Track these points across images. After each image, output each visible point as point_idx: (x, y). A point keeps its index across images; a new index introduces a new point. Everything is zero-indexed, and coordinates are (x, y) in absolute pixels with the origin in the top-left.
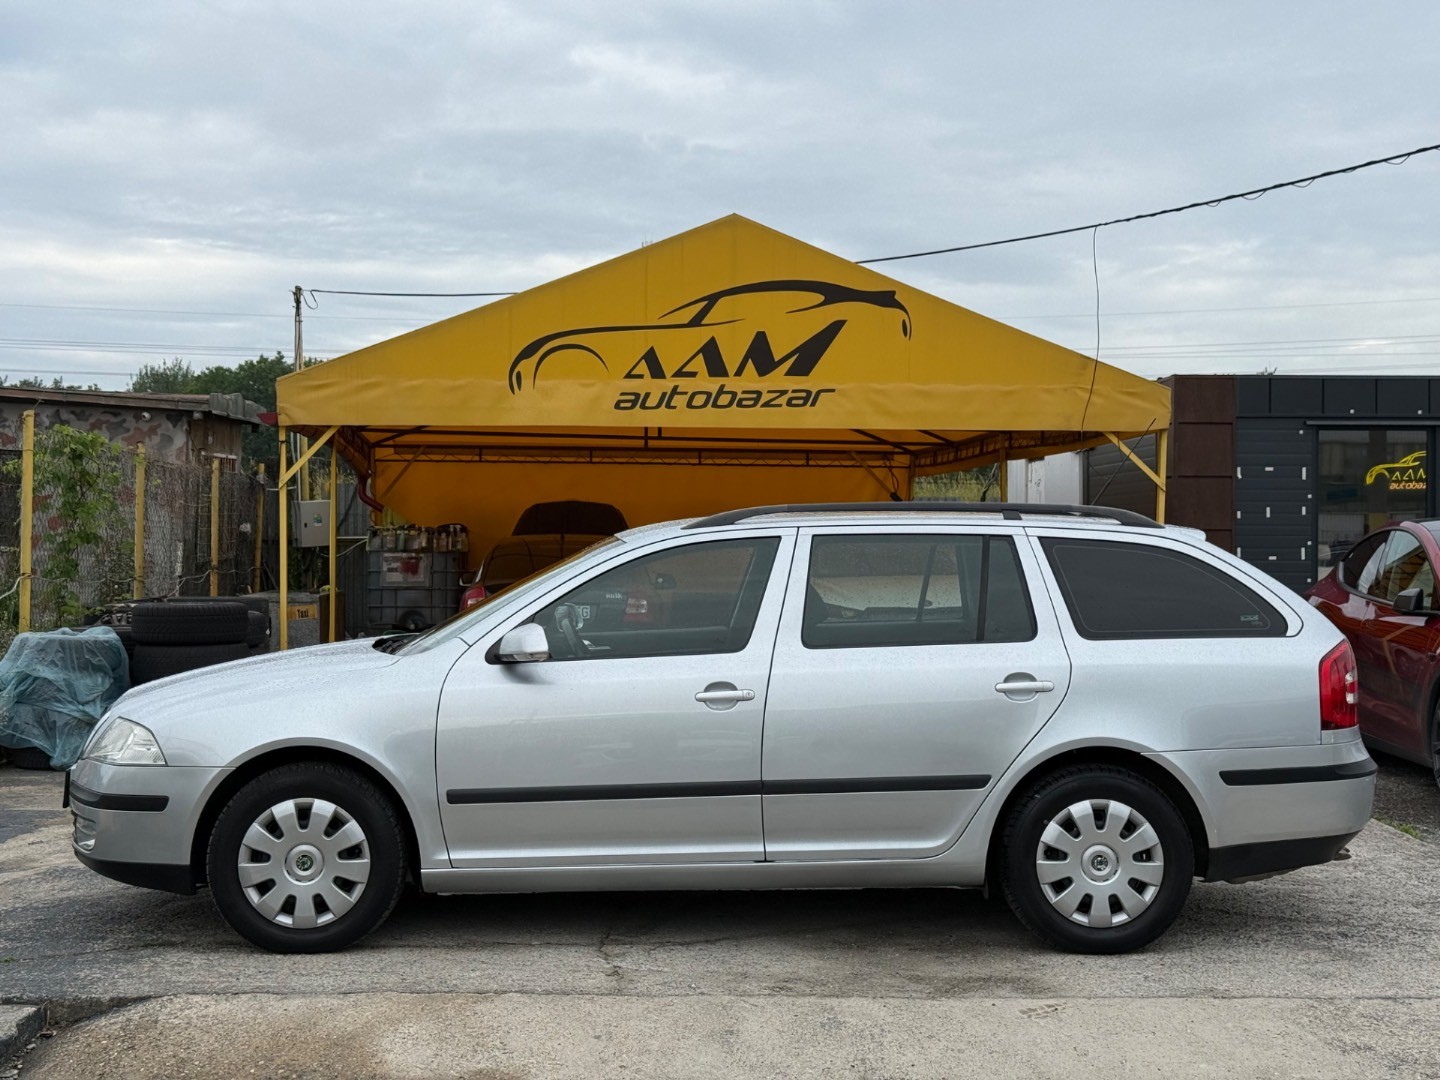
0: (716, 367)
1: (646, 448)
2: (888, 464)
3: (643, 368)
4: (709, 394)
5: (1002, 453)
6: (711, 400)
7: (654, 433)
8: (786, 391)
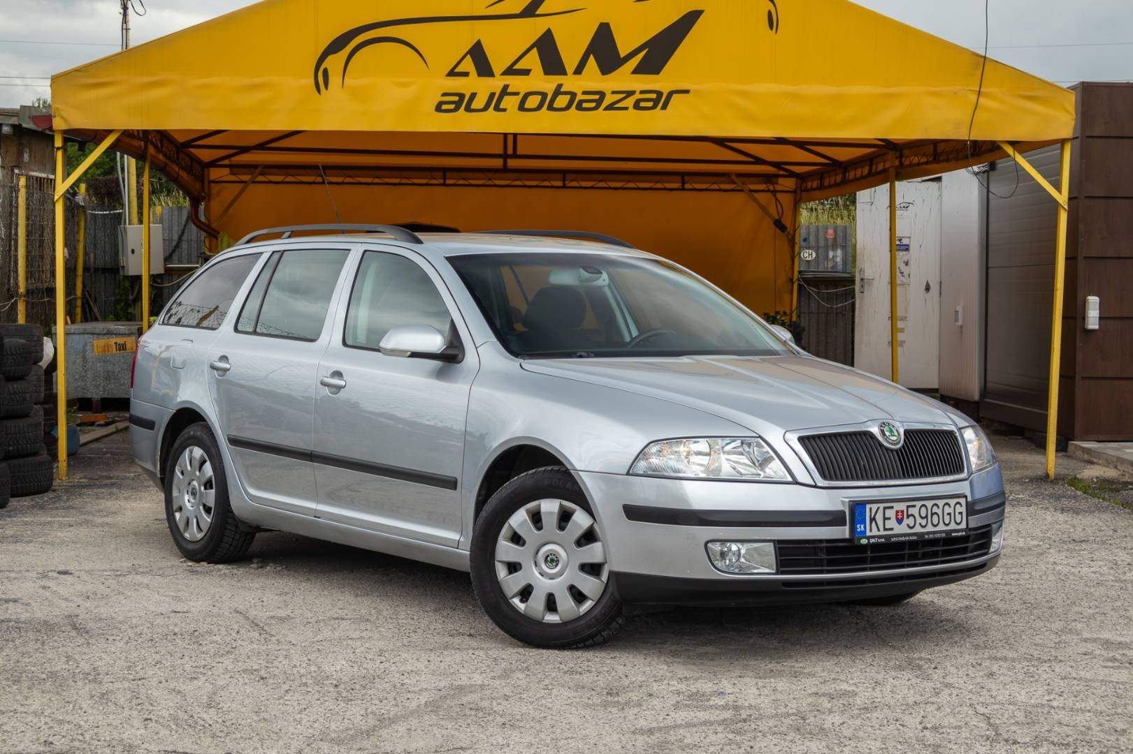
0: (552, 64)
2: (771, 188)
3: (468, 65)
4: (544, 95)
5: (892, 173)
6: (547, 102)
7: (510, 151)
8: (633, 93)
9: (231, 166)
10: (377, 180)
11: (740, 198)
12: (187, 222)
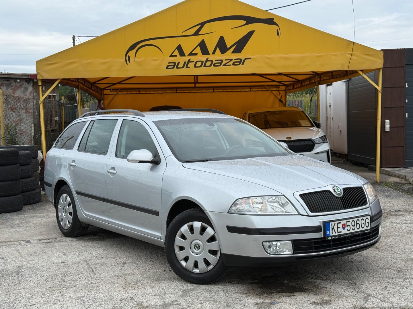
0: (205, 51)
1: (195, 87)
2: (278, 89)
3: (177, 53)
4: (202, 62)
5: (317, 83)
6: (204, 64)
7: (196, 82)
8: (232, 60)
9: (110, 89)
10: (156, 92)
11: (268, 93)
12: (97, 107)
